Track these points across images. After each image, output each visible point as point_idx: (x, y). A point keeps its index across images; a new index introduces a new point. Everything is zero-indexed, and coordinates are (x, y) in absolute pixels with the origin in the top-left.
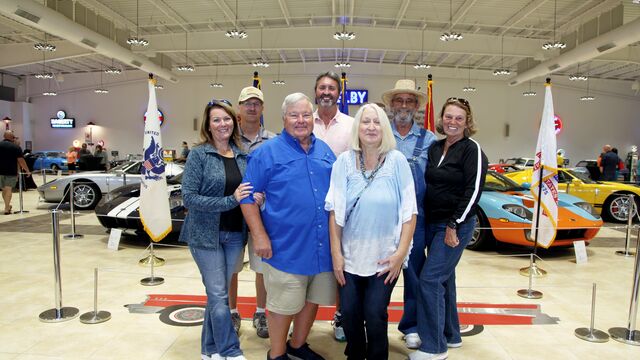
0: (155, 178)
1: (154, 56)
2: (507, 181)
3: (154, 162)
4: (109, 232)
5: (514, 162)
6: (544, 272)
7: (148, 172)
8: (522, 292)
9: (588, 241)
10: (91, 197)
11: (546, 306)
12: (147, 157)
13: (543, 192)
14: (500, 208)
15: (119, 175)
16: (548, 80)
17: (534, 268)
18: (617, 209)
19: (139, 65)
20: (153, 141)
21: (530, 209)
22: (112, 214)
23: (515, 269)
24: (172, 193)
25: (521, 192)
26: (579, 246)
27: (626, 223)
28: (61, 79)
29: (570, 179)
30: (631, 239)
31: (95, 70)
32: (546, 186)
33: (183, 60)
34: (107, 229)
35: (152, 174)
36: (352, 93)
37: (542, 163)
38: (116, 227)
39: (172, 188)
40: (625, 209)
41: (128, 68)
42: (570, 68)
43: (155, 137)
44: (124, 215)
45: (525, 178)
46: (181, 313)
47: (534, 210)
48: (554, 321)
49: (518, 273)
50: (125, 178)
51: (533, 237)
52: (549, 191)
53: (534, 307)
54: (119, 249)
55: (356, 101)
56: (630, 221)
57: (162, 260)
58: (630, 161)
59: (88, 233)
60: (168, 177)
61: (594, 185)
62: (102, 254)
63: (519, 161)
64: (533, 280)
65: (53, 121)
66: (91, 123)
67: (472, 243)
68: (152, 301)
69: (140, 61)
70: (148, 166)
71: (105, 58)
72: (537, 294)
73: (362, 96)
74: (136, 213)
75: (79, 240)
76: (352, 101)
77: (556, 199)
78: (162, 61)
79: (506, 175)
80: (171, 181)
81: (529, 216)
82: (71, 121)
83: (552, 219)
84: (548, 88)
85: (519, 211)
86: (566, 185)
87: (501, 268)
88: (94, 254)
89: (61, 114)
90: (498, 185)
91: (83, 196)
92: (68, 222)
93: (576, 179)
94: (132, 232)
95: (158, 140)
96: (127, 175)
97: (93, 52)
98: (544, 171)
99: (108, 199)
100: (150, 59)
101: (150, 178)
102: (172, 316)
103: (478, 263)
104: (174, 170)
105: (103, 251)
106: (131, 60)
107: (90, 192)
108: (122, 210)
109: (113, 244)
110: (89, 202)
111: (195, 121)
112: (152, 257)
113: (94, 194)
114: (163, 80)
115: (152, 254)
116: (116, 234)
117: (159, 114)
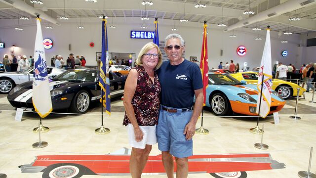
0: (42, 79)
1: (47, 10)
3: (41, 69)
4: (16, 110)
7: (37, 76)
10: (9, 87)
12: (36, 67)
13: (263, 88)
14: (236, 95)
15: (26, 75)
16: (268, 27)
17: (257, 129)
18: (281, 93)
20: (40, 57)
22: (17, 99)
23: (247, 129)
24: (55, 86)
26: (276, 115)
31: (15, 18)
32: (265, 85)
33: (63, 14)
34: (15, 108)
35: (39, 77)
37: (264, 72)
38: (20, 107)
39: (54, 83)
41: (33, 17)
43: (41, 55)
44: (24, 100)
47: (257, 97)
48: (282, 166)
49: (249, 131)
50: (29, 76)
51: (257, 112)
52: (266, 87)
53: (267, 155)
54: (22, 120)
57: (47, 128)
58: (275, 68)
60: (53, 77)
66: (14, 46)
67: (220, 113)
69: (39, 13)
70: (37, 72)
71: (19, 10)
73: (153, 35)
74: (31, 99)
77: (270, 92)
78: (51, 14)
80: (54, 79)
81: (255, 101)
82: (3, 44)
83: (268, 102)
84: (268, 31)
91: (5, 86)
94: (30, 110)
95: (43, 56)
97: (12, 7)
98: (264, 76)
99: (16, 90)
100: (45, 12)
101: (38, 79)
102: (51, 174)
104: (56, 72)
105: (12, 122)
106: (34, 12)
107: (9, 84)
108: (24, 97)
109: (18, 118)
110: (8, 89)
111: (70, 46)
112: (41, 127)
113: (11, 85)
114: (52, 24)
115: (41, 125)
116: (20, 111)
117: (50, 42)
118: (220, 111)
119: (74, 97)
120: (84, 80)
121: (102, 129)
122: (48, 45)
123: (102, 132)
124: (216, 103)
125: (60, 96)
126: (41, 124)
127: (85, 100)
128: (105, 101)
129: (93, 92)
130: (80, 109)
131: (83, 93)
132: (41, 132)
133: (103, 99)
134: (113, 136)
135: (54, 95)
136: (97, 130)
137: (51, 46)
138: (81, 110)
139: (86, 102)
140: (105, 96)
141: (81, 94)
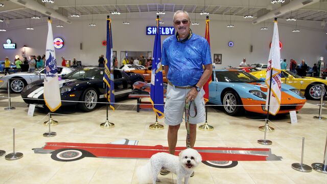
0: (52, 76)
1: (57, 9)
2: (251, 77)
3: (51, 67)
4: (28, 106)
5: (255, 66)
6: (273, 129)
7: (48, 73)
8: (260, 141)
9: (298, 111)
11: (274, 150)
12: (47, 64)
13: (272, 83)
14: (248, 92)
15: (37, 74)
16: (276, 19)
17: (267, 126)
18: (313, 92)
19: (50, 14)
20: (50, 55)
21: (265, 93)
22: (30, 96)
23: (256, 127)
24: (64, 84)
25: (260, 83)
26: (293, 114)
27: (319, 100)
28: (8, 22)
29: (287, 75)
30: (323, 110)
31: (26, 17)
32: (274, 79)
33: (74, 11)
34: (27, 104)
35: (50, 74)
36: (166, 29)
37: (272, 67)
38: (32, 103)
39: (64, 81)
40: (317, 92)
41: (44, 16)
42: (287, 14)
43: (52, 53)
44: (36, 97)
45: (261, 75)
46: (63, 154)
47: (267, 94)
48: (279, 158)
49: (258, 129)
50: (40, 76)
51: (267, 109)
52: (276, 82)
53: (267, 150)
54: (34, 115)
55: (168, 33)
56: (322, 99)
57: (56, 122)
58: (320, 65)
59: (18, 107)
60: (63, 75)
61: (300, 79)
62: (24, 119)
63: (258, 66)
64: (267, 134)
65: (5, 45)
66: (25, 46)
67: (232, 112)
68: (48, 146)
69: (50, 11)
70: (48, 70)
71: (31, 10)
72: (269, 142)
73: (172, 30)
74: (42, 96)
75: (13, 111)
76: (166, 33)
77: (280, 87)
78: (62, 12)
79: (251, 73)
80: (64, 77)
81: (264, 97)
82: (14, 45)
83: (277, 98)
84: (276, 23)
85: (258, 94)
86: (284, 79)
87: (248, 126)
88: (20, 118)
89: (9, 41)
90: (247, 79)
91: (18, 86)
92: (7, 100)
93: (290, 75)
94: (41, 106)
95: (53, 55)
96: (41, 74)
97: (24, 7)
98: (273, 71)
99: (28, 88)
100: (56, 11)
101: (49, 76)
102: (58, 156)
103: (235, 124)
104: (66, 71)
105: (25, 117)
106: (45, 11)
107: (22, 84)
108: (36, 94)
109: (30, 113)
110: (21, 89)
111: (81, 44)
112: (51, 121)
113: (23, 85)
114: (63, 22)
115: (51, 119)
116: (32, 107)
117: (61, 41)
118: (232, 110)
119: (82, 94)
120: (93, 78)
121: (107, 123)
122: (58, 45)
123: (107, 126)
124: (228, 101)
125: (68, 93)
126: (51, 117)
127: (93, 98)
128: (109, 96)
129: (101, 90)
130: (88, 106)
131: (91, 91)
132: (51, 125)
133: (108, 94)
134: (117, 130)
135: (63, 92)
136: (102, 124)
137: (62, 45)
138: (89, 108)
139: (94, 99)
140: (109, 92)
141: (89, 92)
